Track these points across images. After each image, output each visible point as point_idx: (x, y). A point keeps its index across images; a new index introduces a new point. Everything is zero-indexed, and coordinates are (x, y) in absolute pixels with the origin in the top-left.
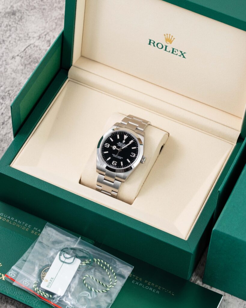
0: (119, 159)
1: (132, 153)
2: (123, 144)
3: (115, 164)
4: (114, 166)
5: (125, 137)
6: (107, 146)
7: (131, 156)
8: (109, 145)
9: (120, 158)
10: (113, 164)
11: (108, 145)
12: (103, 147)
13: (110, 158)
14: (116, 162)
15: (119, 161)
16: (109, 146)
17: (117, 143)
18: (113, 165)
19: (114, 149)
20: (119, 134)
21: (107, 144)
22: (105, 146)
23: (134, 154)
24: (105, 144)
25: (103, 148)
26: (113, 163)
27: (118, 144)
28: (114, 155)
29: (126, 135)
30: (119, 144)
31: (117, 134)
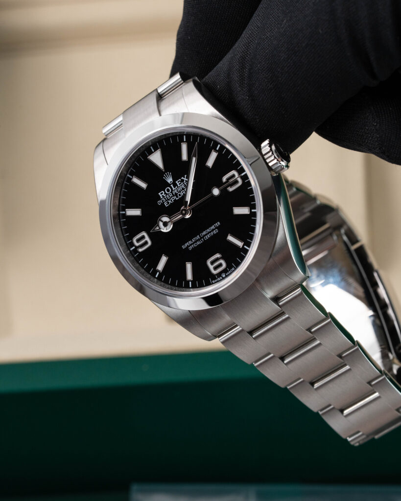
0: (211, 237)
1: (224, 179)
2: (175, 185)
3: (220, 265)
4: (225, 271)
5: (156, 158)
6: (146, 243)
7: (231, 189)
8: (144, 234)
9: (211, 231)
10: (215, 268)
11: (143, 237)
12: (137, 259)
13: (189, 266)
14: (218, 255)
15: (219, 245)
16: (147, 238)
17: (159, 202)
18: (219, 275)
19: (169, 228)
20: (132, 174)
21: (138, 241)
22: (140, 250)
23: (233, 176)
24: (132, 244)
25: (142, 265)
26: (211, 267)
27: (163, 204)
28: (190, 245)
29: (151, 153)
30: (165, 197)
31: (130, 180)
